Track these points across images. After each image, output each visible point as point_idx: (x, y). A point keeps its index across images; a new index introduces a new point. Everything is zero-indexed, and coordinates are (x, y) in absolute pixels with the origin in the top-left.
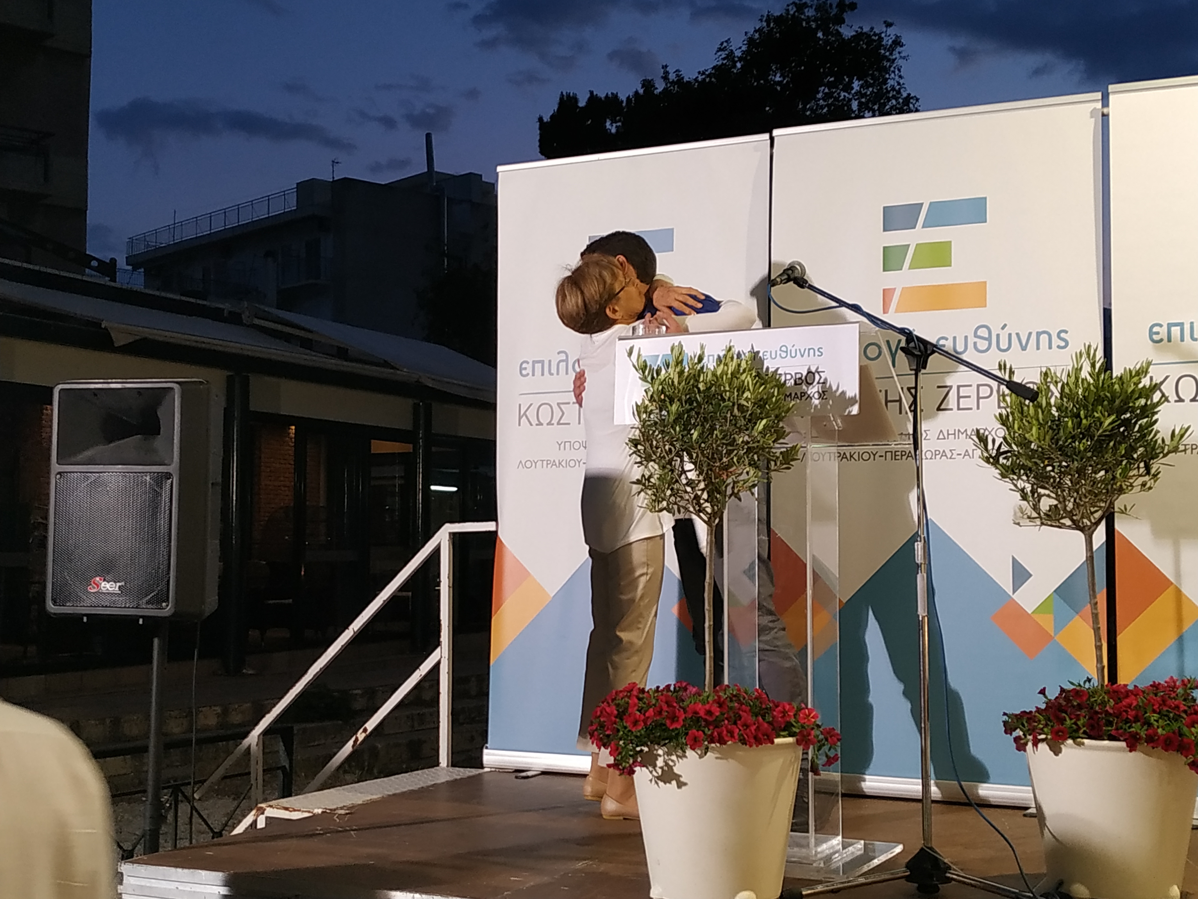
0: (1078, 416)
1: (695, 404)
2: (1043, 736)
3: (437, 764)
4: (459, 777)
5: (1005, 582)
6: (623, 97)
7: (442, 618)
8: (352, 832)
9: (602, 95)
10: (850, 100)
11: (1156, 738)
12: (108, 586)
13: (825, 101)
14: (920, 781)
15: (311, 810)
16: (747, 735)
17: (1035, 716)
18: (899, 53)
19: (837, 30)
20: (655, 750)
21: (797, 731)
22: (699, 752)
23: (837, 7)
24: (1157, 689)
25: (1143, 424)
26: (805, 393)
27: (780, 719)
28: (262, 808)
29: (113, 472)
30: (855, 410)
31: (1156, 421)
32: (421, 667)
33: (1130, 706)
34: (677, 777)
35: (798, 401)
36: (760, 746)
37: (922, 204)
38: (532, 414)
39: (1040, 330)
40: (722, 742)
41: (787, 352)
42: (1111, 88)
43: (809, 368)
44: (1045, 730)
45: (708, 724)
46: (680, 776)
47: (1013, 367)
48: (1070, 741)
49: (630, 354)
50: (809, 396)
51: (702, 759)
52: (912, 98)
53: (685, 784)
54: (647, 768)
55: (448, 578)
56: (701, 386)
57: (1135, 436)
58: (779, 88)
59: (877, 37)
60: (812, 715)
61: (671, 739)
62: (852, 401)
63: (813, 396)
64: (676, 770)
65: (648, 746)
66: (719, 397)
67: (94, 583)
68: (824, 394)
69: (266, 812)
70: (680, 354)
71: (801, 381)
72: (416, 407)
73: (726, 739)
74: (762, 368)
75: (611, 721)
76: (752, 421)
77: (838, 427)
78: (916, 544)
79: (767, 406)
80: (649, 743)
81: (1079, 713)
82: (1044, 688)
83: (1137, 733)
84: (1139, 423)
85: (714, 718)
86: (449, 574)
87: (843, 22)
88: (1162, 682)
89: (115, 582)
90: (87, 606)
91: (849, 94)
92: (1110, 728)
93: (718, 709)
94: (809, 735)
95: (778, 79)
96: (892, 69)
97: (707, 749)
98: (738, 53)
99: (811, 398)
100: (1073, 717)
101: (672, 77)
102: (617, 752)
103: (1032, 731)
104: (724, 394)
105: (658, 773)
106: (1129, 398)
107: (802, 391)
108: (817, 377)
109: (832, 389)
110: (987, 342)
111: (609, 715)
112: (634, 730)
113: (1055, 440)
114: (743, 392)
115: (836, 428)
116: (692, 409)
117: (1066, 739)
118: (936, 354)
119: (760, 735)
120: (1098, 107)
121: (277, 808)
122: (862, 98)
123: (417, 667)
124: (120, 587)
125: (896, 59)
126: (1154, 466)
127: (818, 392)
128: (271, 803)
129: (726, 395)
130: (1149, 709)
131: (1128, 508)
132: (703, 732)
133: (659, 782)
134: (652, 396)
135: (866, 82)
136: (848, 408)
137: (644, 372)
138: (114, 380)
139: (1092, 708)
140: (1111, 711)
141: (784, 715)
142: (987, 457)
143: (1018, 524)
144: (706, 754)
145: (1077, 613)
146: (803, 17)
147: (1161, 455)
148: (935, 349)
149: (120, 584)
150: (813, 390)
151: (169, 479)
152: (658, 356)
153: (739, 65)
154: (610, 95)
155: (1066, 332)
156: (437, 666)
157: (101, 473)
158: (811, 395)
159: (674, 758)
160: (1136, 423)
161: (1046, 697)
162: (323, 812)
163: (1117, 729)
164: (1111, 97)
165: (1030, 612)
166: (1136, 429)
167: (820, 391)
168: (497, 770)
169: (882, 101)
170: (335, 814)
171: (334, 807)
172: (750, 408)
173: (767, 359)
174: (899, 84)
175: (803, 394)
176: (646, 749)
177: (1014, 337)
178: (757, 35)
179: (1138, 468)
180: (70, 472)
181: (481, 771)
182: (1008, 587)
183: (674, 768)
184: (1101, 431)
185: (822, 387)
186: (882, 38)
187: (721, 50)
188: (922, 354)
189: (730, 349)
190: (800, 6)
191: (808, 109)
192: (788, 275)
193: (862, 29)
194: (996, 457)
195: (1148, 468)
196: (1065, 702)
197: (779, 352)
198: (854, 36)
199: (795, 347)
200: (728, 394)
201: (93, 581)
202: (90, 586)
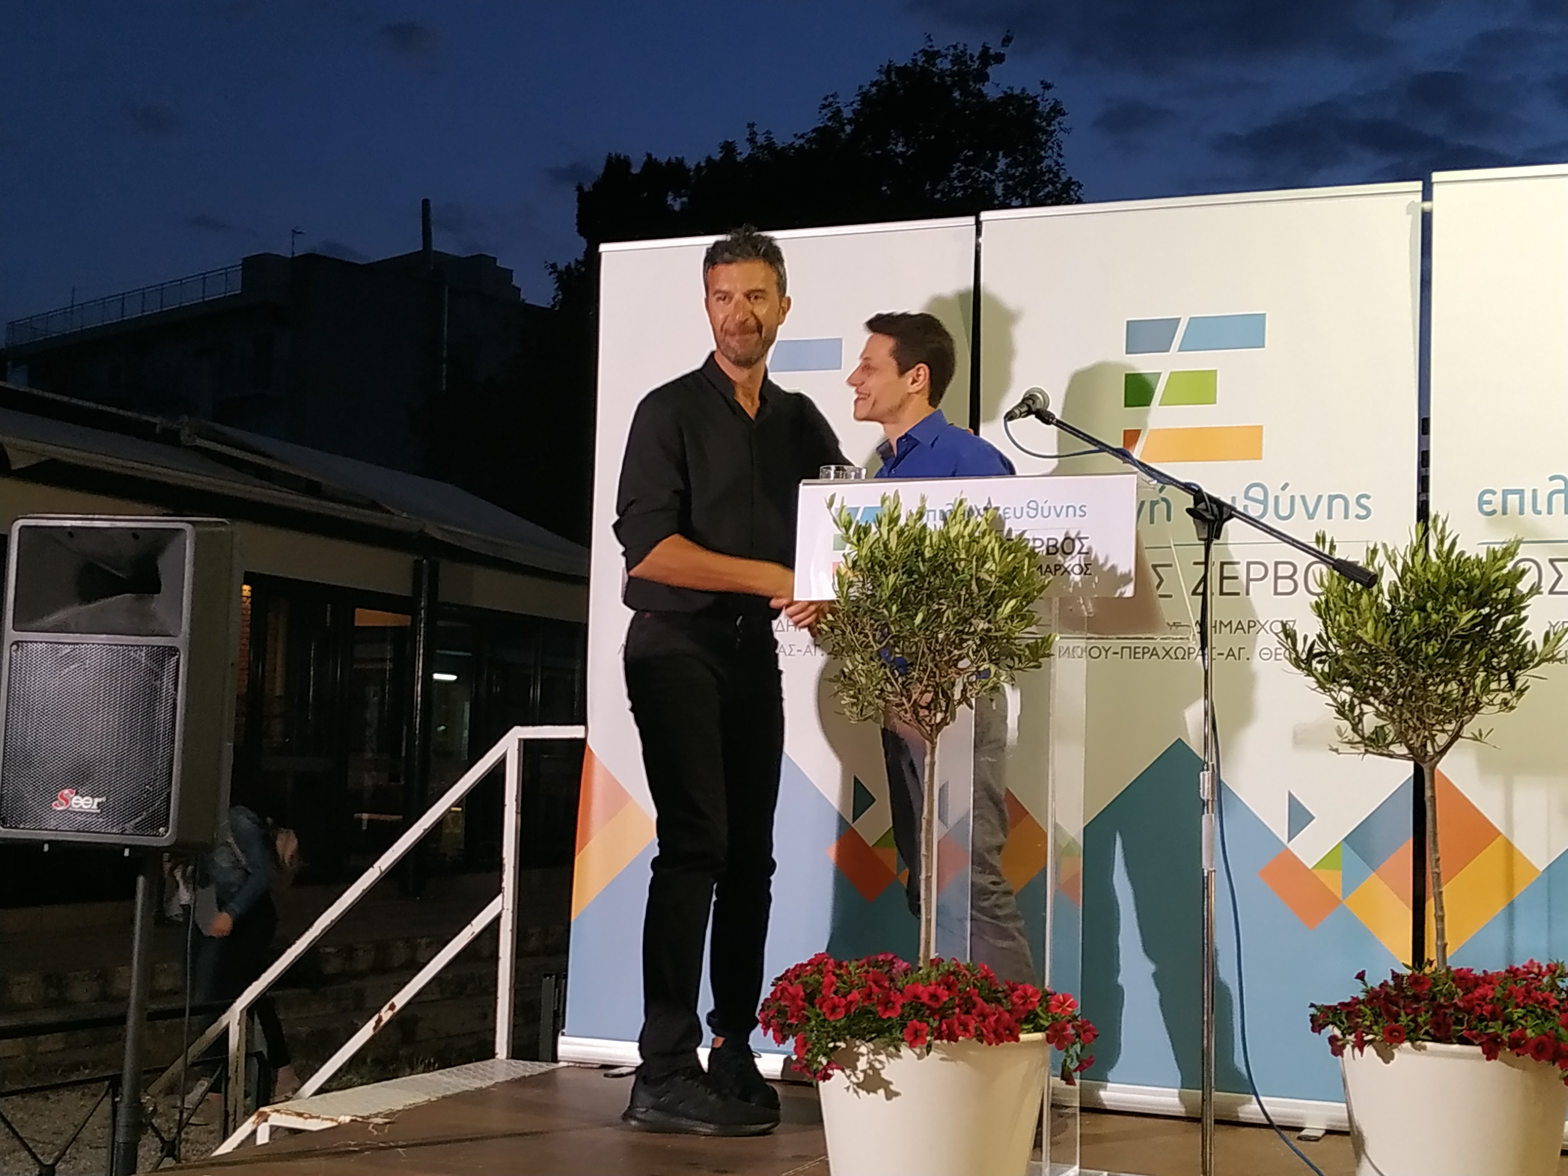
0: (1423, 609)
1: (916, 576)
2: (1371, 1037)
3: (492, 1055)
4: (527, 1074)
5: (1279, 827)
6: (691, 164)
7: (505, 855)
8: (399, 1150)
9: (663, 160)
10: (993, 182)
11: (1523, 1042)
12: (82, 801)
13: (960, 182)
15: (335, 1118)
16: (984, 1028)
17: (1360, 1010)
18: (1059, 123)
19: (979, 89)
20: (856, 1046)
21: (1046, 1024)
22: (918, 1051)
23: (979, 58)
24: (1516, 976)
25: (1509, 622)
26: (1061, 566)
27: (1021, 1007)
28: (264, 1113)
29: (93, 644)
30: (1129, 591)
31: (1525, 619)
32: (474, 922)
33: (1484, 998)
34: (885, 1085)
35: (1052, 577)
36: (1001, 1044)
37: (1179, 320)
39: (1334, 494)
40: (952, 1037)
41: (1036, 509)
42: (1436, 176)
43: (1067, 533)
44: (1375, 1028)
45: (933, 1013)
46: (890, 1083)
47: (1335, 540)
48: (1407, 1044)
49: (830, 505)
50: (1066, 570)
51: (921, 1061)
52: (1074, 183)
53: (897, 1094)
54: (843, 1070)
55: (517, 800)
56: (928, 554)
57: (1495, 638)
58: (900, 162)
59: (1031, 102)
60: (1068, 1003)
61: (880, 1033)
62: (1125, 579)
63: (1072, 570)
64: (884, 1074)
65: (845, 1041)
66: (950, 567)
67: (61, 796)
68: (1086, 569)
69: (270, 1119)
70: (896, 508)
71: (1054, 550)
72: (417, 564)
73: (958, 1032)
74: (1002, 531)
75: (798, 1006)
76: (994, 601)
77: (1089, 612)
78: (1201, 774)
79: (1015, 582)
80: (848, 1037)
81: (1415, 1006)
82: (1363, 972)
83: (1497, 1036)
84: (1503, 619)
85: (941, 1004)
86: (517, 796)
87: (986, 78)
88: (1520, 967)
89: (93, 797)
90: (51, 830)
91: (992, 173)
92: (1459, 1028)
93: (947, 993)
94: (1064, 1029)
95: (900, 149)
96: (1050, 144)
97: (929, 1048)
98: (847, 113)
99: (1069, 573)
100: (1408, 1011)
101: (761, 140)
102: (806, 1049)
103: (1353, 1029)
104: (957, 564)
105: (858, 1079)
106: (1492, 586)
107: (1057, 563)
108: (1078, 545)
109: (1098, 562)
110: (1262, 506)
111: (794, 998)
112: (831, 1019)
113: (1394, 642)
114: (984, 563)
115: (1086, 613)
116: (913, 583)
117: (1402, 1041)
118: (1234, 520)
119: (1001, 1030)
120: (1416, 201)
121: (287, 1114)
122: (1009, 180)
123: (469, 922)
124: (99, 804)
125: (1055, 130)
126: (1519, 678)
127: (1080, 565)
128: (277, 1106)
129: (959, 565)
130: (1510, 1002)
131: (1484, 734)
132: (928, 1023)
133: (860, 1091)
134: (854, 563)
135: (1015, 159)
136: (1119, 587)
137: (847, 531)
138: (97, 516)
139: (1433, 998)
140: (1460, 1005)
141: (1026, 1002)
142: (1295, 659)
143: (1336, 750)
144: (928, 1052)
145: (1374, 870)
146: (934, 69)
147: (1531, 664)
148: (1233, 512)
149: (100, 800)
150: (1073, 562)
151: (174, 656)
152: (858, 509)
153: (848, 129)
154: (673, 160)
155: (1368, 497)
156: (497, 919)
157: (77, 644)
158: (1069, 569)
159: (882, 1057)
160: (1498, 619)
161: (1365, 984)
162: (352, 1121)
163: (1469, 1030)
164: (1436, 189)
165: (1310, 867)
166: (1499, 627)
167: (1082, 564)
168: (578, 1065)
169: (1035, 186)
170: (370, 1123)
171: (366, 1114)
172: (993, 584)
173: (1009, 518)
174: (1057, 164)
175: (1058, 567)
176: (842, 1045)
177: (1298, 501)
178: (873, 90)
179: (1499, 680)
180: (31, 642)
181: (554, 1066)
182: (1282, 832)
183: (882, 1072)
184: (1455, 629)
185: (1085, 559)
186: (1038, 103)
187: (824, 107)
188: (1216, 519)
189: (961, 503)
190: (931, 56)
191: (938, 192)
192: (1029, 406)
193: (1012, 89)
194: (1308, 661)
195: (1512, 681)
196: (1395, 993)
197: (1025, 509)
198: (1001, 98)
199: (1048, 504)
200: (963, 563)
201: (60, 794)
202: (56, 802)
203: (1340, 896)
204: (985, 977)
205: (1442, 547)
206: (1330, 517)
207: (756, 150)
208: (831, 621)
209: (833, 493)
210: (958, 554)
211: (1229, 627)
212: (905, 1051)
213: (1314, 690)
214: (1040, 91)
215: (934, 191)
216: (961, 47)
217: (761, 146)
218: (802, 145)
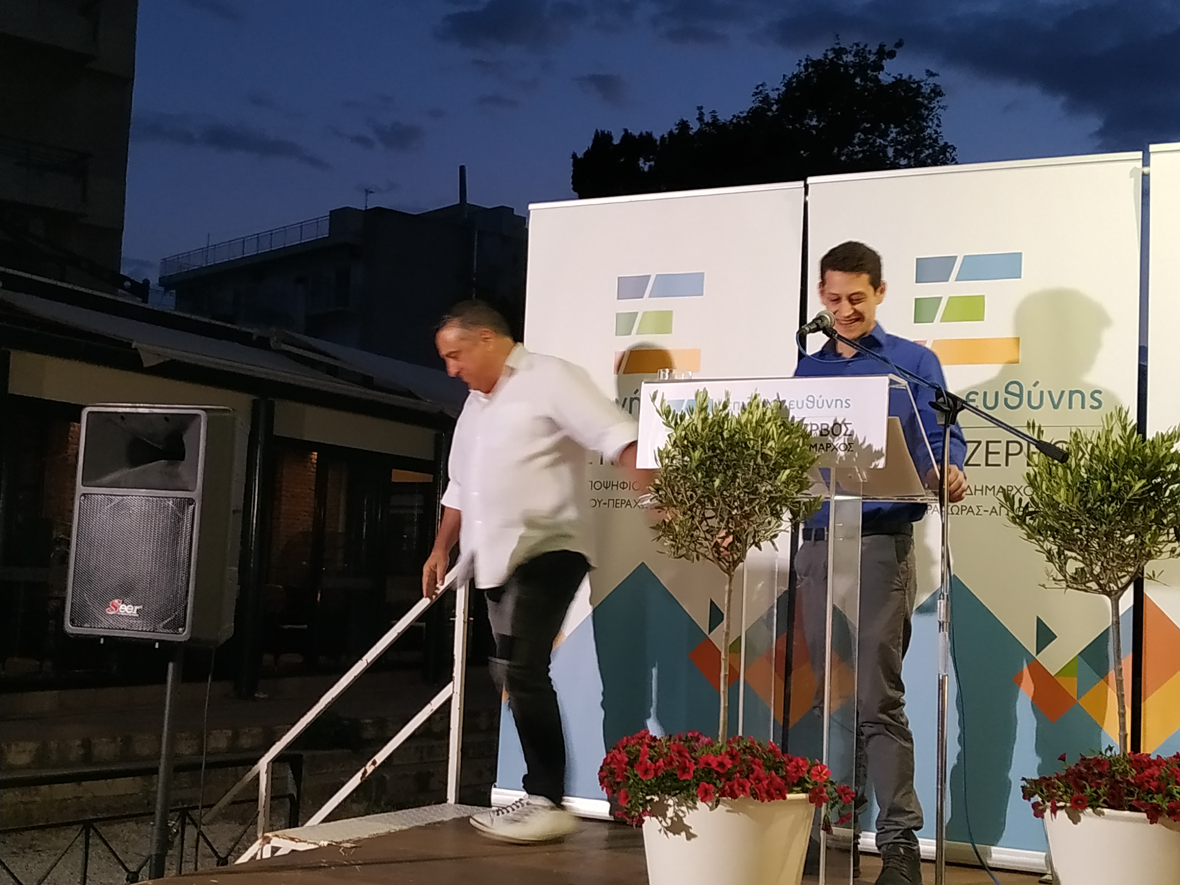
0: (1108, 478)
1: (718, 451)
2: (1062, 804)
3: (444, 800)
5: (1029, 642)
6: (657, 136)
8: (357, 867)
9: (637, 134)
10: (886, 146)
12: (126, 608)
13: (860, 147)
14: (934, 841)
15: (317, 842)
16: (759, 790)
17: (1054, 783)
18: (938, 102)
19: (876, 76)
20: (665, 799)
21: (811, 787)
22: (710, 804)
23: (876, 54)
25: (1174, 489)
26: (831, 444)
27: (793, 774)
28: (268, 837)
29: (133, 496)
30: (881, 463)
32: (432, 702)
33: (1152, 776)
34: (686, 829)
35: (823, 452)
36: (772, 801)
37: (956, 257)
39: (1073, 390)
40: (734, 796)
41: (813, 402)
42: (1153, 148)
43: (836, 420)
44: (1065, 797)
45: (719, 776)
46: (691, 828)
47: (1042, 425)
48: (1089, 810)
49: (655, 399)
50: (835, 448)
51: (712, 812)
52: (949, 147)
53: (694, 836)
54: (657, 818)
56: (726, 434)
57: (1166, 501)
58: (814, 132)
59: (916, 85)
61: (681, 790)
62: (878, 455)
63: (839, 447)
64: (686, 821)
65: (658, 795)
66: (744, 446)
67: (112, 605)
69: (272, 842)
70: (705, 400)
71: (826, 433)
72: (436, 437)
73: (737, 792)
74: (788, 418)
75: (622, 768)
76: (776, 469)
77: (863, 479)
78: (939, 601)
79: (791, 456)
80: (660, 793)
81: (1100, 781)
82: (1064, 755)
83: (1159, 805)
84: (1170, 488)
85: (727, 770)
87: (882, 68)
89: (133, 605)
90: (105, 628)
91: (885, 141)
92: (1130, 798)
93: (730, 761)
94: (821, 791)
95: (814, 123)
96: (930, 117)
97: (718, 802)
98: (775, 96)
99: (837, 450)
100: (1093, 784)
101: (707, 118)
102: (627, 801)
103: (1050, 797)
104: (748, 443)
105: (667, 823)
106: (1160, 462)
107: (828, 442)
108: (844, 429)
109: (858, 442)
110: (1018, 399)
111: (619, 762)
112: (644, 779)
113: (1083, 502)
114: (768, 442)
115: (861, 480)
116: (716, 456)
117: (1085, 808)
118: (965, 410)
119: (772, 790)
120: (1138, 167)
121: (284, 838)
122: (898, 145)
123: (428, 702)
124: (137, 610)
125: (934, 107)
127: (844, 444)
128: (277, 833)
130: (1172, 780)
131: (1157, 574)
132: (715, 784)
133: (668, 832)
134: (675, 442)
135: (903, 129)
136: (874, 461)
137: (667, 418)
138: (142, 405)
139: (1113, 776)
140: (1132, 781)
141: (798, 770)
142: (1013, 517)
143: (1044, 586)
144: (717, 806)
145: (1101, 678)
146: (841, 62)
148: (964, 405)
149: (138, 607)
150: (839, 442)
151: (191, 505)
153: (774, 108)
154: (644, 134)
155: (1100, 392)
156: (449, 701)
157: (125, 496)
158: (837, 447)
159: (684, 808)
160: (1167, 488)
161: (1066, 764)
162: (329, 845)
163: (1138, 799)
164: (1152, 157)
165: (1053, 674)
166: (1167, 493)
167: (847, 443)
169: (918, 149)
170: (340, 847)
171: (340, 840)
172: (774, 458)
173: (793, 408)
174: (936, 132)
175: (829, 445)
176: (656, 799)
177: (1046, 395)
178: (795, 80)
179: (1168, 533)
180: (94, 494)
182: (1032, 648)
183: (684, 819)
184: (1130, 495)
185: (848, 439)
186: (922, 87)
187: (756, 94)
188: (951, 410)
189: (755, 397)
190: (839, 52)
191: (843, 155)
192: (817, 324)
193: (901, 75)
194: (1022, 518)
196: (1085, 770)
197: (806, 402)
198: (893, 82)
199: (822, 398)
200: (752, 442)
201: (111, 603)
202: (109, 609)
203: (1075, 697)
204: (770, 751)
206: (1070, 407)
207: (703, 126)
208: (657, 485)
209: (656, 389)
210: (748, 435)
211: (992, 490)
212: (700, 804)
213: (1025, 539)
214: (925, 77)
215: (840, 154)
216: (862, 46)
217: (708, 123)
218: (739, 122)
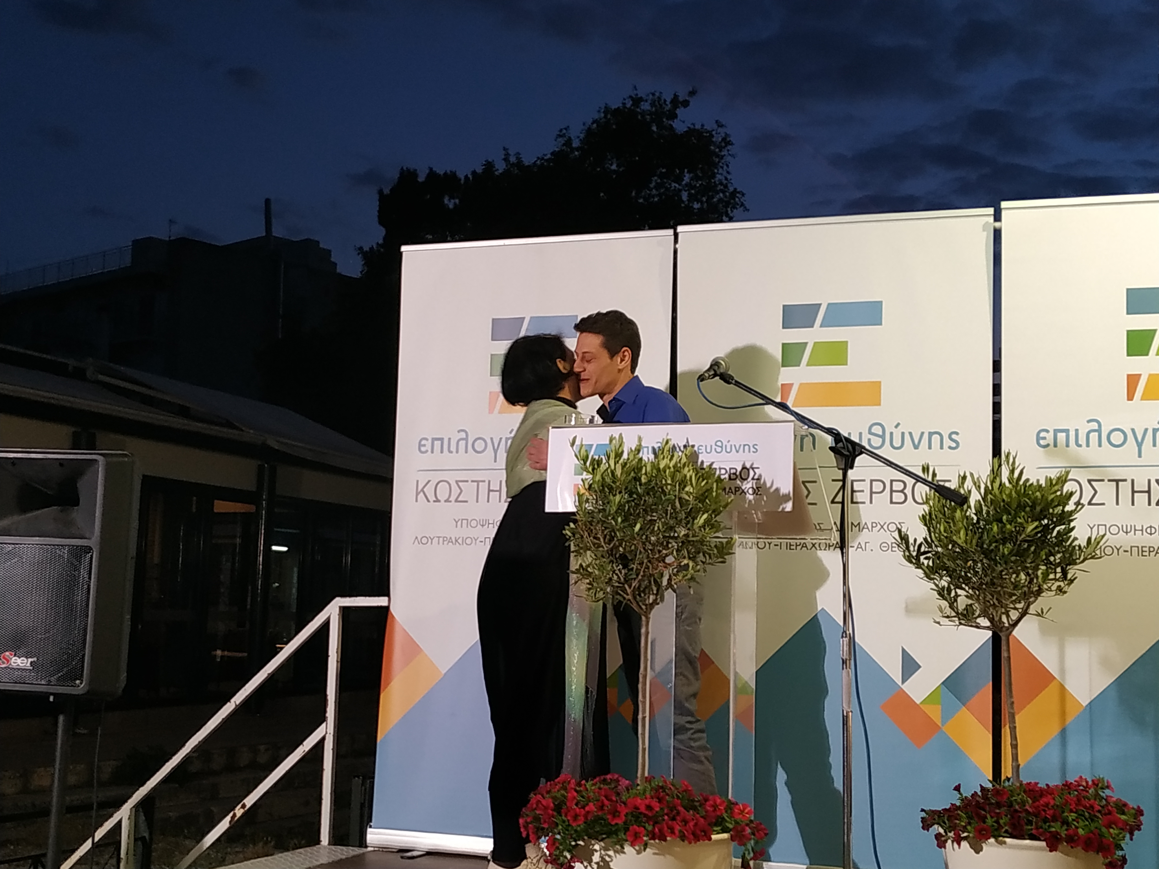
0: (1000, 521)
1: (635, 496)
2: (965, 834)
3: (318, 842)
4: (344, 857)
5: (896, 673)
6: (461, 175)
7: (328, 693)
9: (441, 172)
10: (680, 190)
11: (1076, 838)
12: (19, 661)
13: (657, 190)
16: (686, 831)
17: (955, 814)
18: (728, 150)
19: (670, 124)
20: (592, 844)
21: (731, 827)
22: (638, 848)
23: (671, 103)
24: (1069, 788)
25: (1062, 531)
26: (740, 488)
27: (712, 814)
29: (29, 544)
30: (789, 507)
31: (1074, 528)
32: (305, 743)
33: (1047, 805)
35: (733, 496)
36: (698, 843)
37: (820, 305)
38: (429, 491)
39: (932, 431)
40: (662, 838)
41: (722, 447)
42: (1004, 204)
43: (744, 464)
44: (969, 827)
45: (648, 819)
47: (936, 470)
48: (992, 840)
49: (573, 444)
50: (743, 491)
51: (639, 856)
52: (739, 193)
55: (337, 652)
56: (644, 480)
57: (1052, 541)
58: (614, 177)
59: (708, 134)
60: (746, 811)
61: (609, 835)
62: (786, 498)
63: (748, 491)
64: (612, 865)
65: (584, 840)
66: (660, 490)
67: (4, 658)
68: (758, 490)
70: (620, 446)
71: (734, 477)
72: (261, 468)
73: (666, 834)
74: (697, 462)
75: (549, 812)
76: (692, 515)
77: (759, 520)
79: (707, 501)
80: (586, 838)
81: (998, 811)
82: (959, 785)
83: (1058, 833)
84: (1058, 529)
85: (654, 813)
86: (337, 649)
87: (675, 116)
88: (1073, 782)
89: (27, 657)
91: (679, 185)
92: (1029, 827)
93: (658, 804)
94: (743, 829)
95: (614, 167)
96: (721, 164)
97: (645, 846)
98: (576, 141)
99: (745, 494)
100: (993, 814)
101: (513, 159)
102: (555, 847)
103: (953, 828)
104: (665, 488)
106: (1050, 504)
107: (736, 486)
108: (752, 473)
109: (766, 486)
110: (881, 440)
112: (574, 824)
113: (980, 544)
114: (685, 486)
115: (756, 520)
116: (633, 501)
117: (988, 838)
118: (864, 455)
119: (698, 832)
120: (990, 222)
122: (692, 189)
123: (301, 742)
124: (31, 663)
125: (724, 155)
126: (1070, 571)
127: (753, 488)
129: (667, 488)
130: (1066, 808)
131: (1045, 612)
132: (645, 828)
134: (589, 486)
135: (697, 174)
136: (781, 504)
137: (585, 463)
138: (33, 450)
139: (1011, 805)
140: (1030, 810)
141: (716, 809)
142: (908, 556)
143: (939, 623)
144: (645, 849)
145: (964, 705)
146: (638, 110)
147: (1078, 561)
148: (863, 450)
149: (32, 660)
150: (748, 486)
151: (89, 553)
152: (592, 445)
153: (577, 153)
154: (448, 172)
155: (957, 433)
156: (321, 742)
157: (17, 544)
158: (746, 491)
159: (611, 853)
160: (1053, 528)
161: (961, 794)
163: (1037, 829)
165: (918, 702)
166: (1055, 533)
167: (755, 487)
168: (381, 849)
172: (691, 503)
173: (702, 453)
174: (726, 179)
175: (739, 488)
176: (581, 843)
177: (907, 437)
178: (595, 125)
179: (1055, 573)
181: (364, 850)
182: (897, 677)
183: (610, 863)
184: (1023, 536)
185: (756, 483)
186: (713, 135)
187: (559, 136)
188: (851, 455)
189: (667, 442)
190: (636, 100)
191: (641, 197)
192: (715, 370)
193: (694, 125)
194: (918, 558)
195: (1065, 573)
196: (983, 801)
197: (714, 447)
198: (686, 131)
199: (730, 443)
200: (669, 487)
203: (940, 725)
204: (685, 791)
205: (1013, 475)
206: (930, 448)
207: (509, 167)
208: (572, 528)
209: (574, 435)
210: (666, 481)
211: (858, 527)
212: (628, 848)
213: (922, 578)
214: (715, 126)
215: (637, 197)
216: (657, 94)
217: (513, 164)
218: (542, 164)
